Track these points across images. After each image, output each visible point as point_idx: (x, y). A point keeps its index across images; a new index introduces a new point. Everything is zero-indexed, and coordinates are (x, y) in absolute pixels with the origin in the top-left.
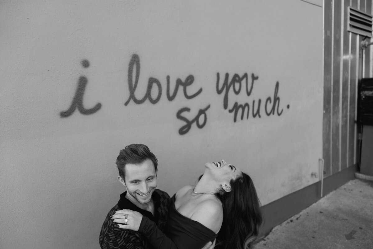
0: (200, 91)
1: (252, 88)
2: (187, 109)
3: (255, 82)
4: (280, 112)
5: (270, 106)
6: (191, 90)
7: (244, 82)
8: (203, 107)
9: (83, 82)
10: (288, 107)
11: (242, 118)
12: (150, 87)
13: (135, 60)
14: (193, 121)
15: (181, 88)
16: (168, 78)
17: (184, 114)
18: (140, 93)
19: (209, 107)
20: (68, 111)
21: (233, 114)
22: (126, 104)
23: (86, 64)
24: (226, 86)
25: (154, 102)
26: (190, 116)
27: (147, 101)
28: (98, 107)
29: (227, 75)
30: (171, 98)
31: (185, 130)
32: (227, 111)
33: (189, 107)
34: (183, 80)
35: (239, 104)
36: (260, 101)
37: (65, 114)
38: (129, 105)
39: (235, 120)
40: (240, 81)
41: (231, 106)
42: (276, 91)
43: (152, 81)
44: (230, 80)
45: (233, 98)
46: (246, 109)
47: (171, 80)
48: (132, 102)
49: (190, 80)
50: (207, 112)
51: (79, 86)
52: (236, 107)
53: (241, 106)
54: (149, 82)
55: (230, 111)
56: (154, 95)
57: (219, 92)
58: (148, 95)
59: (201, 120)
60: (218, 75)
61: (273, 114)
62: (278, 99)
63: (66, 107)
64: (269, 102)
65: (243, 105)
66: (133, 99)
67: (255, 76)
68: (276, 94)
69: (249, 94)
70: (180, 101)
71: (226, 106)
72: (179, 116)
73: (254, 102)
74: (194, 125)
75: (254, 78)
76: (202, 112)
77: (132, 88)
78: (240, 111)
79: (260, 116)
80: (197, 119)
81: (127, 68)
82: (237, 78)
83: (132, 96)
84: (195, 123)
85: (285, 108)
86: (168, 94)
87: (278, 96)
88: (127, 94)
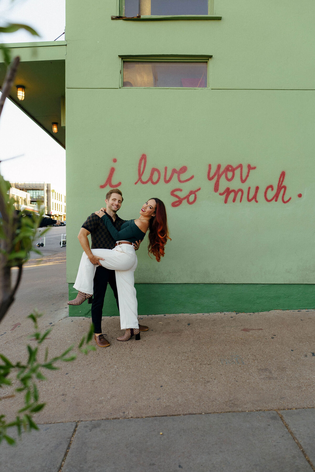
0: (192, 177)
1: (248, 176)
2: (181, 190)
3: (252, 171)
4: (286, 199)
5: (271, 194)
6: (184, 177)
7: (238, 172)
8: (194, 189)
9: (113, 170)
10: (300, 196)
11: (234, 200)
12: (152, 174)
13: (144, 157)
14: (184, 198)
15: (175, 175)
16: (166, 168)
17: (177, 193)
18: (145, 177)
19: (199, 189)
21: (224, 197)
22: (136, 183)
23: (115, 161)
24: (218, 174)
25: (154, 183)
26: (181, 195)
27: (150, 182)
28: (119, 184)
29: (219, 167)
30: (167, 182)
31: (176, 204)
32: (217, 194)
33: (181, 188)
34: (178, 169)
35: (231, 189)
36: (257, 188)
37: (102, 187)
39: (226, 202)
40: (233, 170)
41: (222, 189)
42: (281, 180)
43: (154, 170)
44: (222, 170)
45: (224, 184)
46: (240, 193)
47: (168, 170)
48: (139, 182)
49: (184, 169)
50: (197, 193)
51: (111, 172)
52: (228, 192)
53: (233, 191)
54: (152, 171)
55: (221, 194)
56: (155, 178)
57: (210, 179)
58: (151, 179)
59: (192, 198)
60: (210, 166)
61: (276, 201)
62: (285, 187)
63: (103, 184)
64: (270, 189)
65: (236, 190)
67: (252, 166)
69: (243, 181)
70: (174, 184)
71: (216, 189)
72: (172, 193)
73: (249, 188)
74: (185, 202)
75: (250, 168)
76: (191, 193)
77: (140, 174)
78: (232, 195)
79: (257, 202)
80: (187, 197)
81: (138, 162)
82: (230, 168)
83: (140, 179)
84: (186, 200)
85: (295, 197)
86: (165, 178)
87: (284, 184)
88: (137, 178)
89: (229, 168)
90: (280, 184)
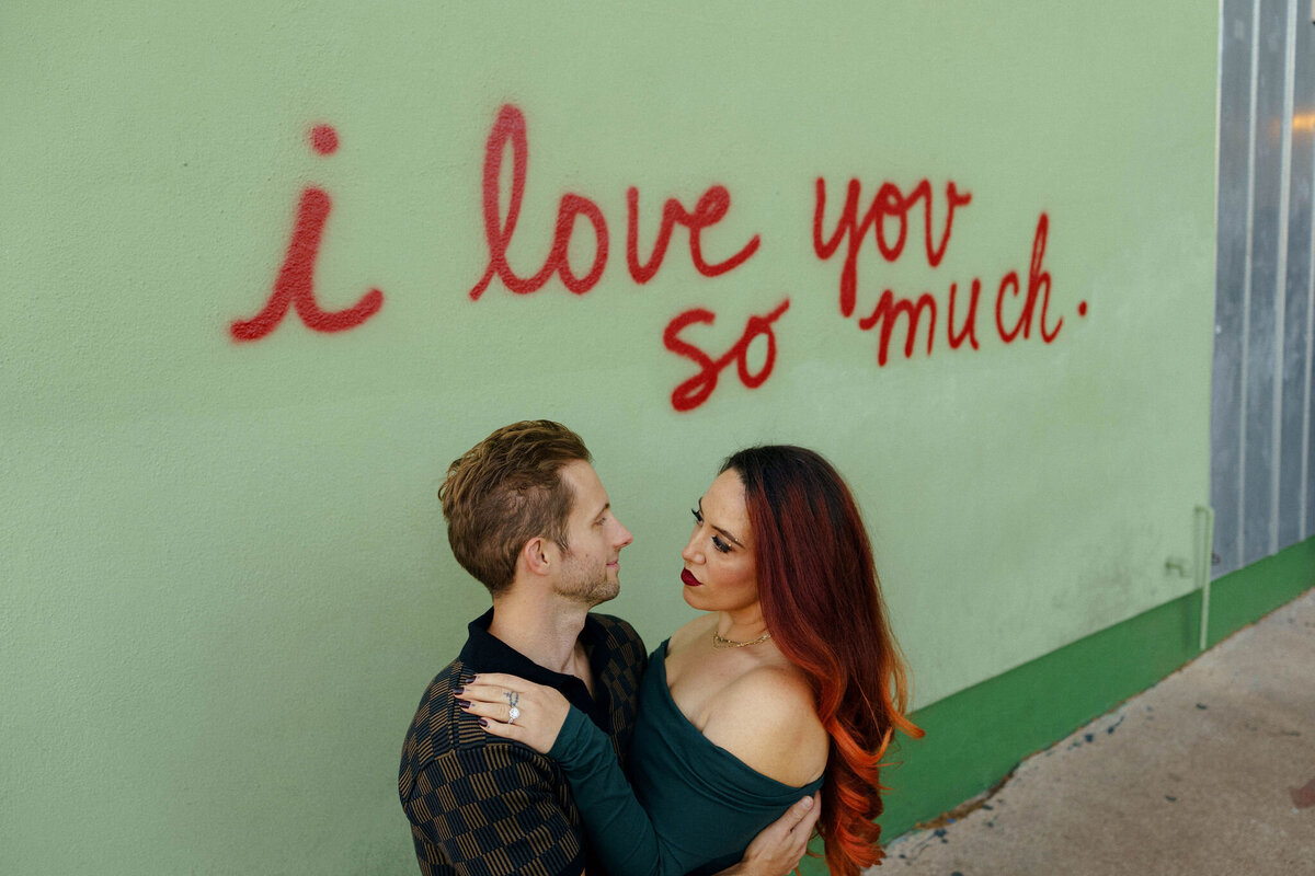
0: (753, 246)
1: (947, 235)
2: (704, 316)
3: (959, 211)
4: (1050, 330)
5: (1014, 307)
6: (720, 242)
7: (916, 214)
8: (763, 311)
9: (314, 210)
10: (1083, 309)
11: (908, 350)
12: (563, 232)
13: (509, 127)
14: (725, 361)
15: (681, 234)
16: (633, 196)
17: (693, 334)
18: (527, 254)
19: (784, 307)
20: (258, 319)
21: (875, 332)
22: (476, 293)
23: (325, 141)
24: (852, 227)
25: (579, 287)
26: (712, 340)
27: (555, 281)
28: (372, 303)
29: (854, 188)
30: (642, 275)
31: (693, 393)
32: (852, 322)
33: (708, 306)
34: (690, 206)
35: (897, 298)
36: (976, 287)
37: (248, 331)
38: (485, 295)
39: (882, 359)
40: (901, 209)
41: (866, 304)
42: (1039, 250)
43: (572, 207)
44: (864, 206)
45: (875, 276)
46: (926, 312)
47: (642, 204)
48: (496, 282)
49: (715, 204)
50: (775, 327)
51: (301, 223)
52: (887, 308)
53: (905, 304)
54: (562, 211)
55: (866, 324)
56: (581, 258)
57: (824, 251)
58: (558, 259)
59: (756, 355)
60: (821, 184)
61: (1026, 335)
62: (1046, 278)
63: (250, 303)
64: (1010, 288)
65: (915, 301)
66: (500, 274)
67: (961, 191)
68: (1037, 261)
69: (935, 259)
70: (678, 285)
71: (847, 305)
72: (672, 341)
73: (953, 289)
74: (729, 375)
75: (956, 199)
76: (758, 326)
77: (498, 237)
78: (902, 320)
79: (975, 344)
80: (739, 351)
81: (479, 156)
82: (892, 200)
83: (498, 265)
84: (733, 369)
85: (1072, 313)
86: (632, 258)
87: (1044, 268)
88: (478, 256)
89: (890, 201)
90: (1035, 266)
